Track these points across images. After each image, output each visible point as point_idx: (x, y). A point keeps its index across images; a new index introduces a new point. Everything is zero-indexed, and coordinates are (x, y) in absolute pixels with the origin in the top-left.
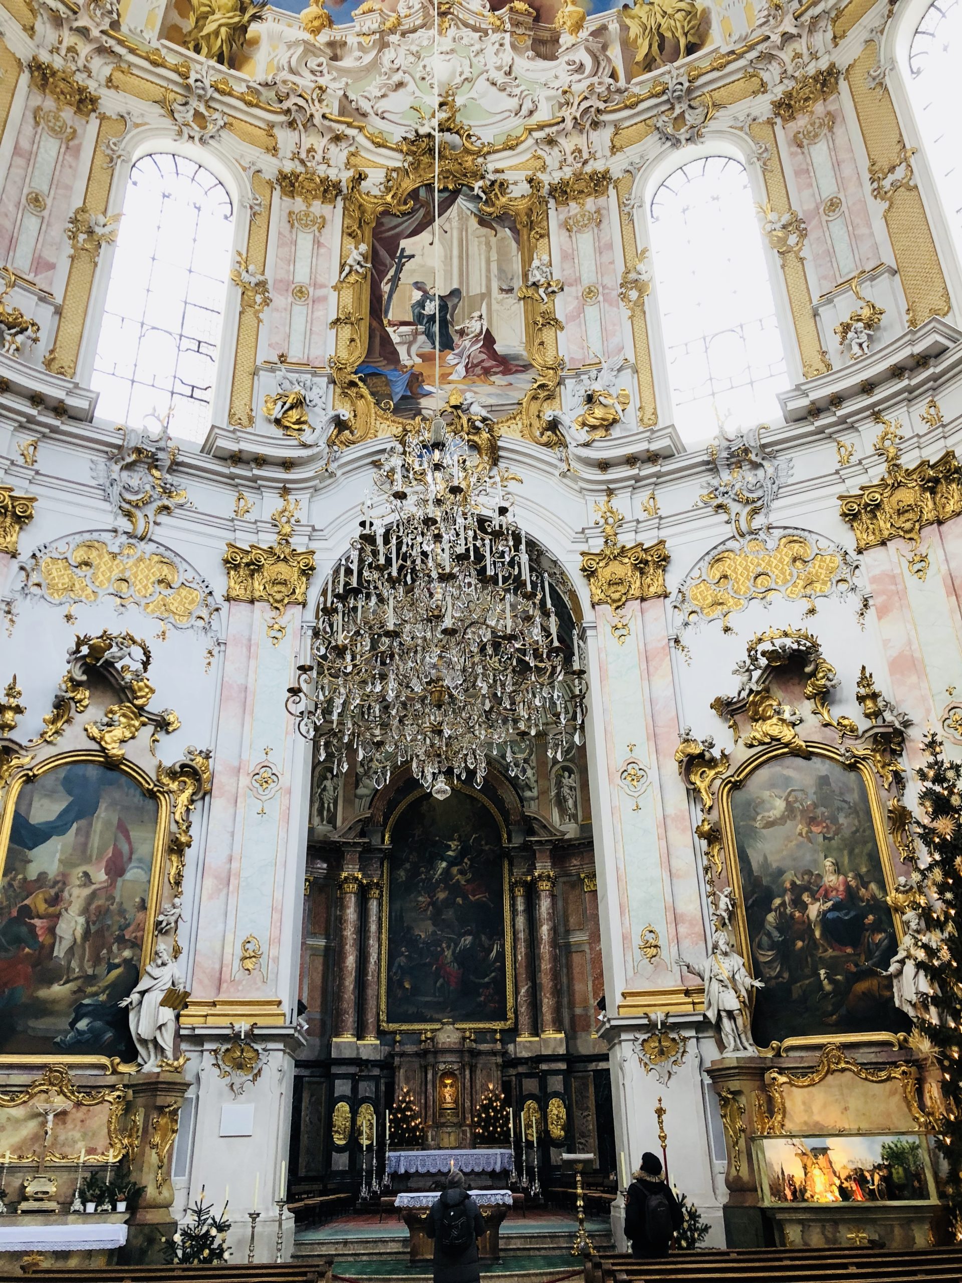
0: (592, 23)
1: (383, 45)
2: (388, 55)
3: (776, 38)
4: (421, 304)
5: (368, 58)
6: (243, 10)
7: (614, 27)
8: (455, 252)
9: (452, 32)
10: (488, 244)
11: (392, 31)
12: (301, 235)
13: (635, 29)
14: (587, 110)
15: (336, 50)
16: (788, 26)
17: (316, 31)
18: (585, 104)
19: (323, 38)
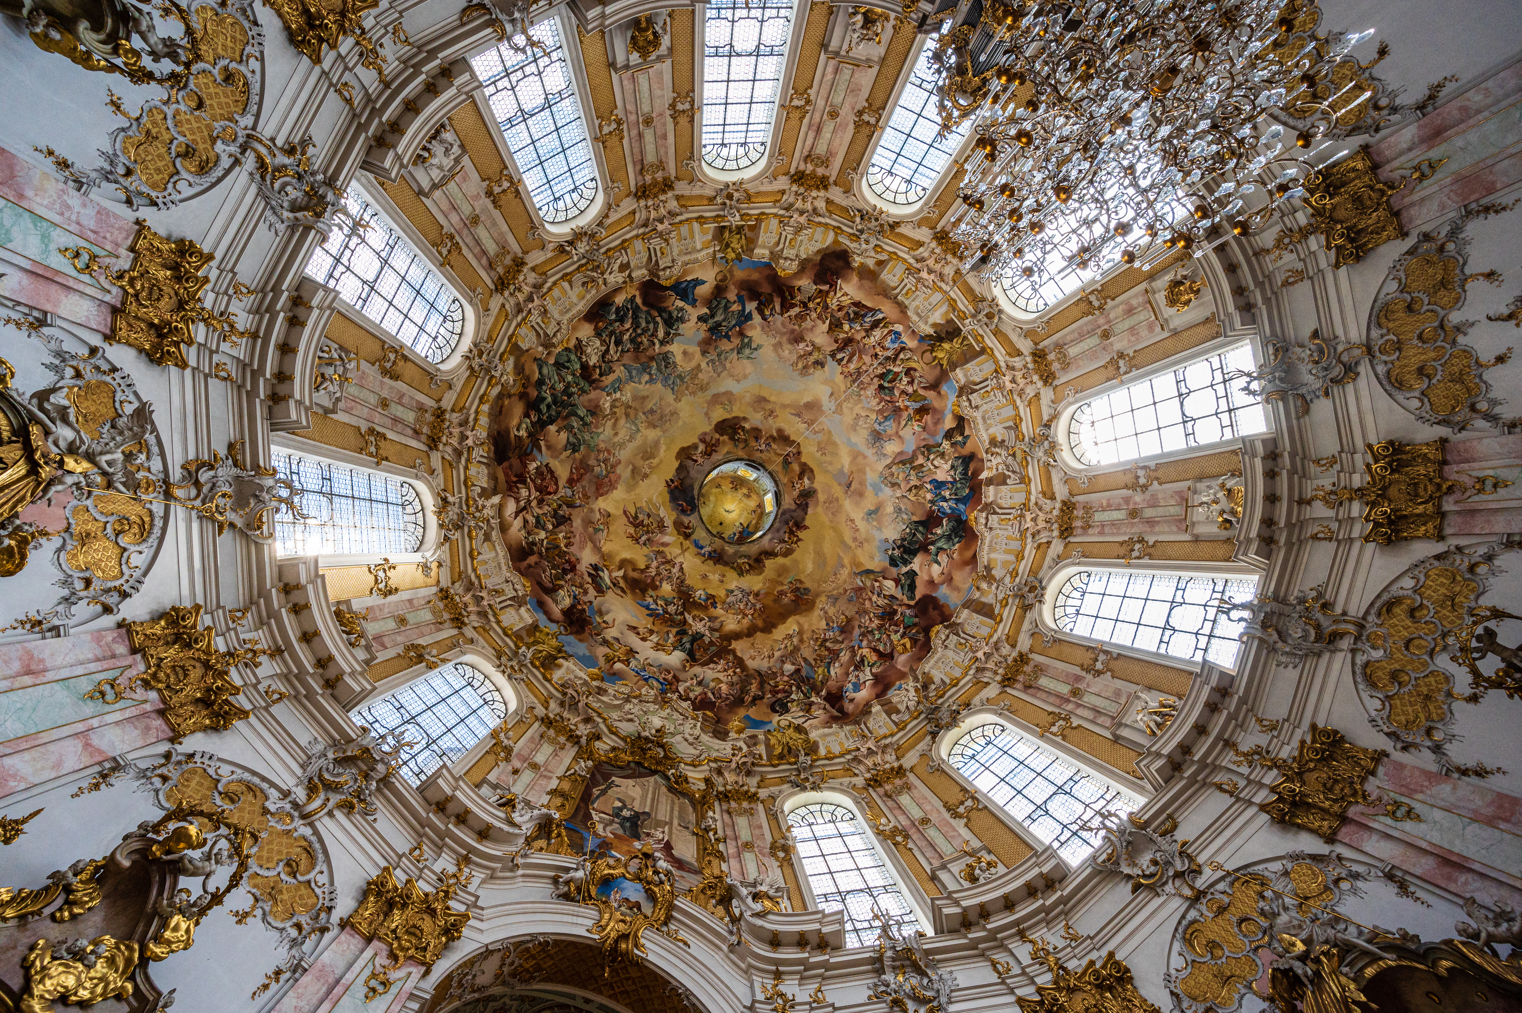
0: (749, 732)
1: (627, 700)
2: (628, 706)
3: (864, 750)
4: (621, 809)
5: (616, 702)
6: (560, 651)
7: (761, 737)
8: (650, 796)
9: (668, 711)
10: (673, 803)
11: (635, 697)
12: (546, 745)
13: (773, 741)
14: (744, 763)
15: (601, 691)
16: (871, 744)
17: (593, 679)
18: (744, 760)
19: (595, 683)
